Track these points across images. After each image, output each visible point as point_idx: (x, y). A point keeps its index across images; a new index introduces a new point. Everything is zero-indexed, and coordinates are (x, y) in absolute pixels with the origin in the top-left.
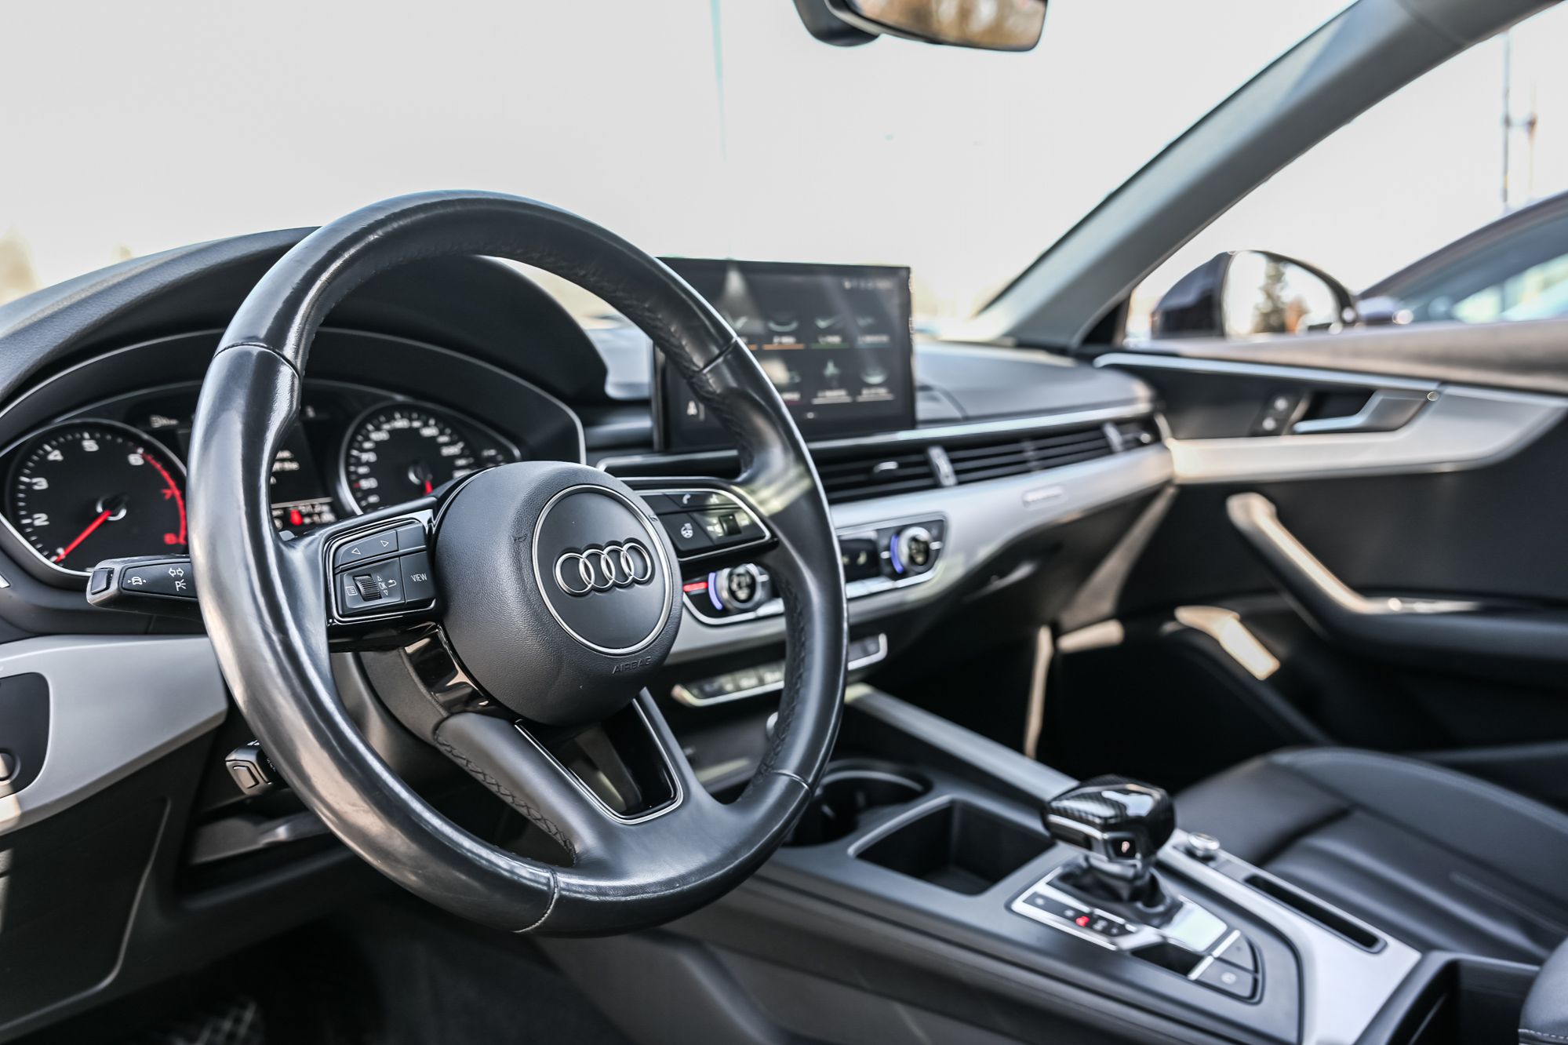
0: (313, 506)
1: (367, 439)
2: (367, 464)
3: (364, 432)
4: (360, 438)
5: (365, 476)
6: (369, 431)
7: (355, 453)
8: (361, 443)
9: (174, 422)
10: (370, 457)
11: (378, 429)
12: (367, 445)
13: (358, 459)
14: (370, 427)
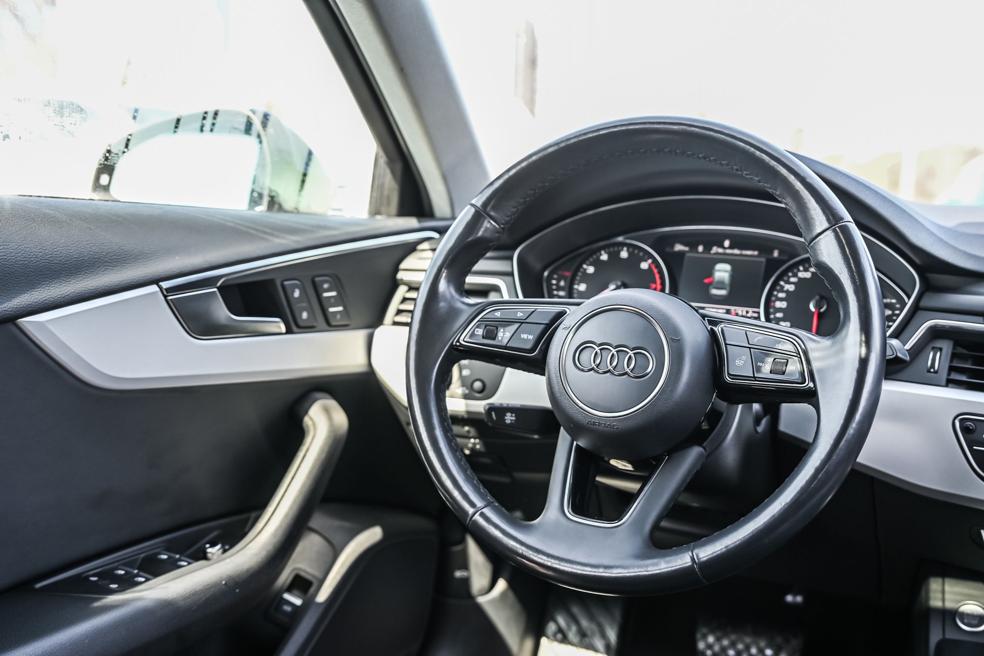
0: (747, 312)
1: (795, 275)
2: (787, 292)
3: (795, 271)
4: (790, 274)
5: (781, 300)
6: (799, 271)
7: (782, 283)
8: (789, 277)
9: (686, 249)
10: (791, 288)
11: (806, 270)
12: (793, 280)
13: (782, 287)
14: (801, 268)
